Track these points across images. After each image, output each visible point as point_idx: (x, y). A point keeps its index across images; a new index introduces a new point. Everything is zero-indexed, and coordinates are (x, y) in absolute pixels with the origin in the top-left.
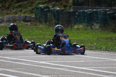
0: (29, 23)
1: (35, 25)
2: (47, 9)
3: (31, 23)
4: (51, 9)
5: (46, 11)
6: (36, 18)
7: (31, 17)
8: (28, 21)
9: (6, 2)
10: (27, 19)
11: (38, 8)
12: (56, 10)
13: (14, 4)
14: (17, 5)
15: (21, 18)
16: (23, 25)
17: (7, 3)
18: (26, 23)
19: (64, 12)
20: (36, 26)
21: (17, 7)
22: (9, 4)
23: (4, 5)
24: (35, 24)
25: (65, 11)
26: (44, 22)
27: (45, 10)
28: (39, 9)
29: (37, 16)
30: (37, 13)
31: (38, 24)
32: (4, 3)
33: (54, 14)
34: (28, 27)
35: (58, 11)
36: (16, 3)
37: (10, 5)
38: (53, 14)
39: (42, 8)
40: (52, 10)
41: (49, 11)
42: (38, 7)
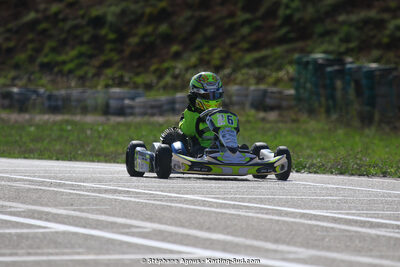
0: (273, 116)
1: (295, 121)
2: (336, 68)
3: (280, 115)
4: (349, 66)
5: (331, 72)
6: (298, 98)
7: (280, 93)
8: (272, 108)
9: (212, 49)
10: (269, 101)
11: (308, 63)
12: (365, 70)
13: (240, 54)
14: (249, 58)
15: (246, 96)
16: (251, 119)
17: (217, 50)
18: (262, 115)
19: (391, 77)
20: (294, 125)
21: (248, 66)
22: (224, 54)
23: (206, 57)
24: (294, 117)
25: (395, 73)
26: (323, 110)
27: (329, 69)
28: (311, 67)
29: (302, 91)
30: (302, 80)
31: (304, 117)
32: (206, 49)
33: (357, 83)
34: (268, 126)
35: (370, 73)
36: (248, 50)
37: (226, 59)
38: (353, 85)
39: (320, 61)
40: (350, 69)
41: (342, 73)
42: (305, 59)
